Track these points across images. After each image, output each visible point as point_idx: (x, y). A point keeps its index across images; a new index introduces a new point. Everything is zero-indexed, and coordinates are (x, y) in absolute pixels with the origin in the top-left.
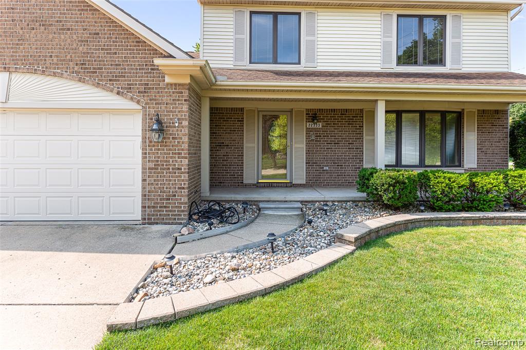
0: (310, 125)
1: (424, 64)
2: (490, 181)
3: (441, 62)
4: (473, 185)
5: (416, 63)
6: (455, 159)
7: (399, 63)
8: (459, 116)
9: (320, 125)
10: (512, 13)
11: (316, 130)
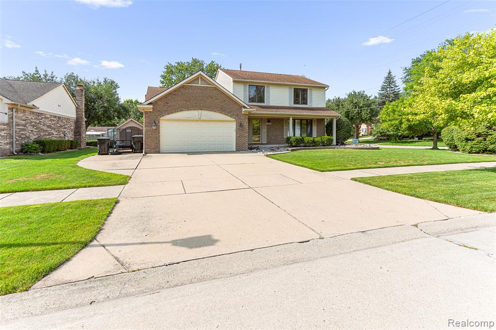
0: (268, 124)
1: (302, 104)
2: (318, 139)
3: (306, 103)
4: (314, 140)
5: (299, 104)
6: (310, 135)
7: (294, 103)
8: (311, 120)
9: (270, 124)
10: (326, 89)
11: (270, 125)
